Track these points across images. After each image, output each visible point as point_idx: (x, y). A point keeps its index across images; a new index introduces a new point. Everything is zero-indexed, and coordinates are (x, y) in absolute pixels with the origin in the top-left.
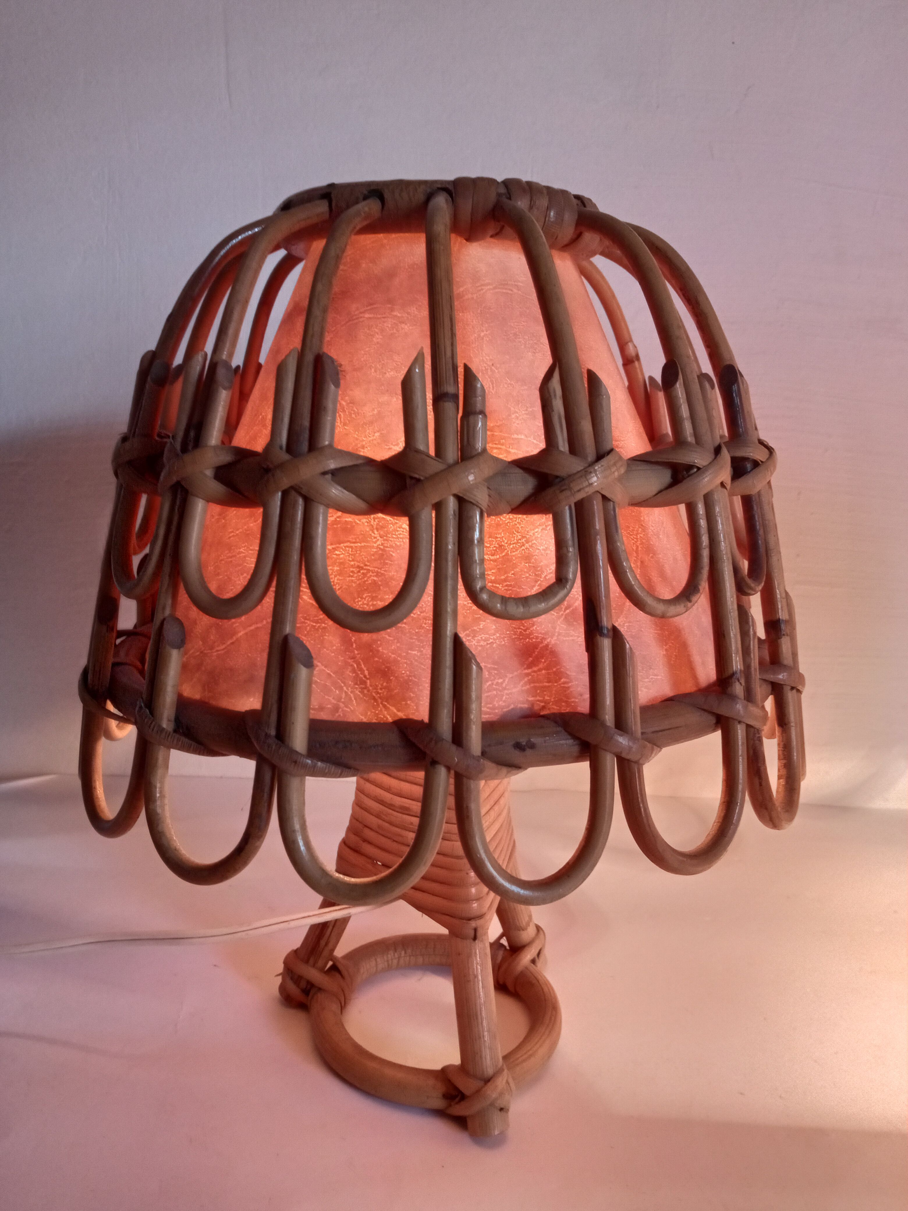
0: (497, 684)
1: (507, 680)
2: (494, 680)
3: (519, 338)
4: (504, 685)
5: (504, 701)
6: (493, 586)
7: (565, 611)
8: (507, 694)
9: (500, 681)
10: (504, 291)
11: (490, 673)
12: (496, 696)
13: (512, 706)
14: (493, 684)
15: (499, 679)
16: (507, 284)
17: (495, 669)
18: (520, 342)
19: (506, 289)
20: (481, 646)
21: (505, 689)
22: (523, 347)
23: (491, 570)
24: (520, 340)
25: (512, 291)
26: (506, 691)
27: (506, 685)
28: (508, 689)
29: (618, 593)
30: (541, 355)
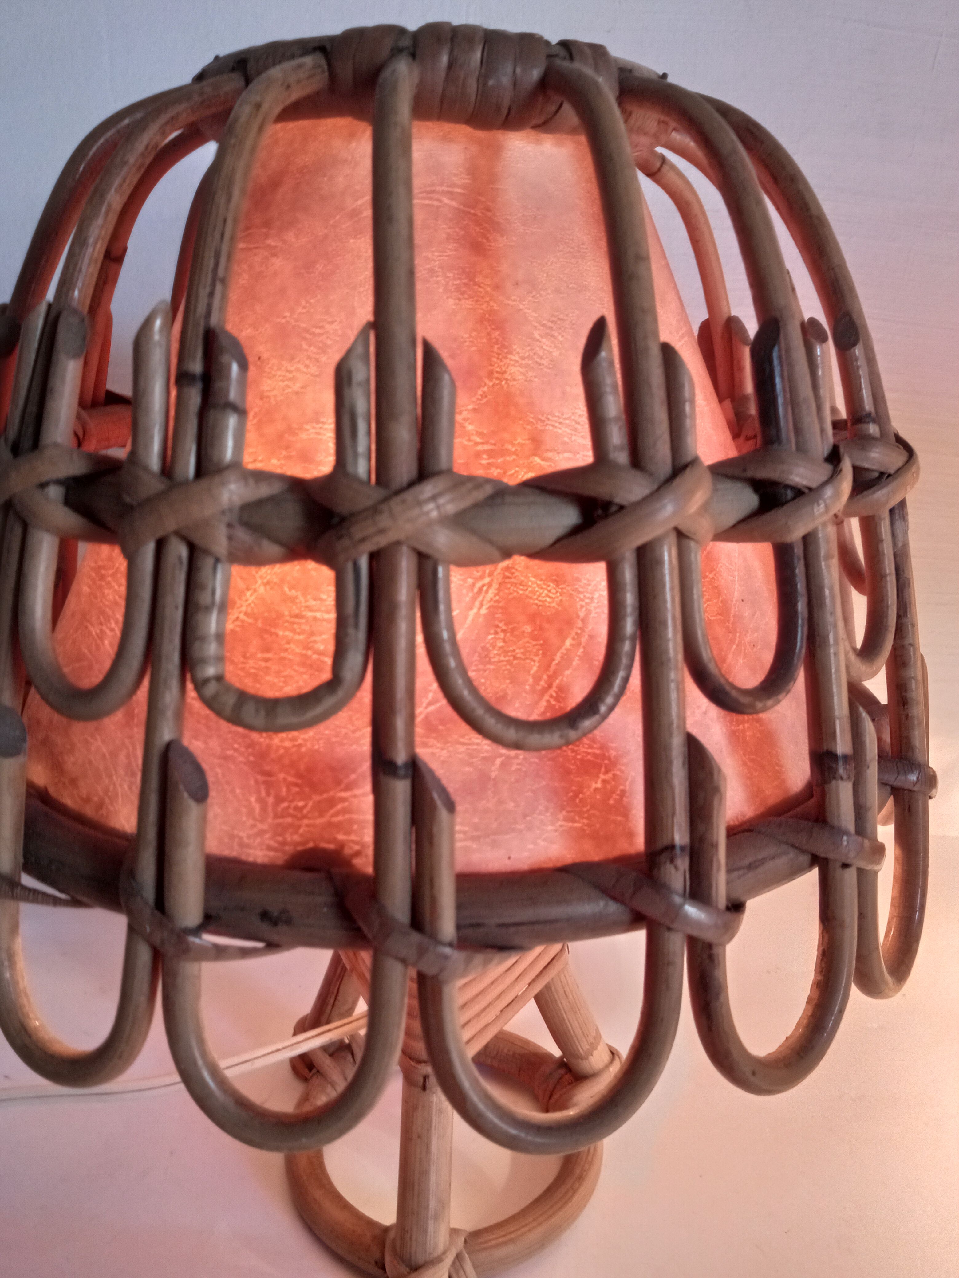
0: (296, 808)
1: (310, 804)
2: (291, 801)
3: (437, 276)
4: (305, 811)
5: (301, 835)
6: (318, 659)
7: (426, 708)
8: (308, 826)
9: (301, 804)
10: (427, 202)
11: (289, 790)
12: (291, 825)
13: (311, 845)
14: (288, 807)
15: (299, 801)
16: (434, 192)
17: (296, 785)
18: (437, 283)
19: (431, 199)
20: (285, 748)
21: (305, 817)
22: (441, 290)
23: (320, 635)
24: (439, 279)
25: (440, 201)
26: (306, 821)
27: (308, 812)
28: (309, 818)
29: (529, 685)
30: (470, 303)
